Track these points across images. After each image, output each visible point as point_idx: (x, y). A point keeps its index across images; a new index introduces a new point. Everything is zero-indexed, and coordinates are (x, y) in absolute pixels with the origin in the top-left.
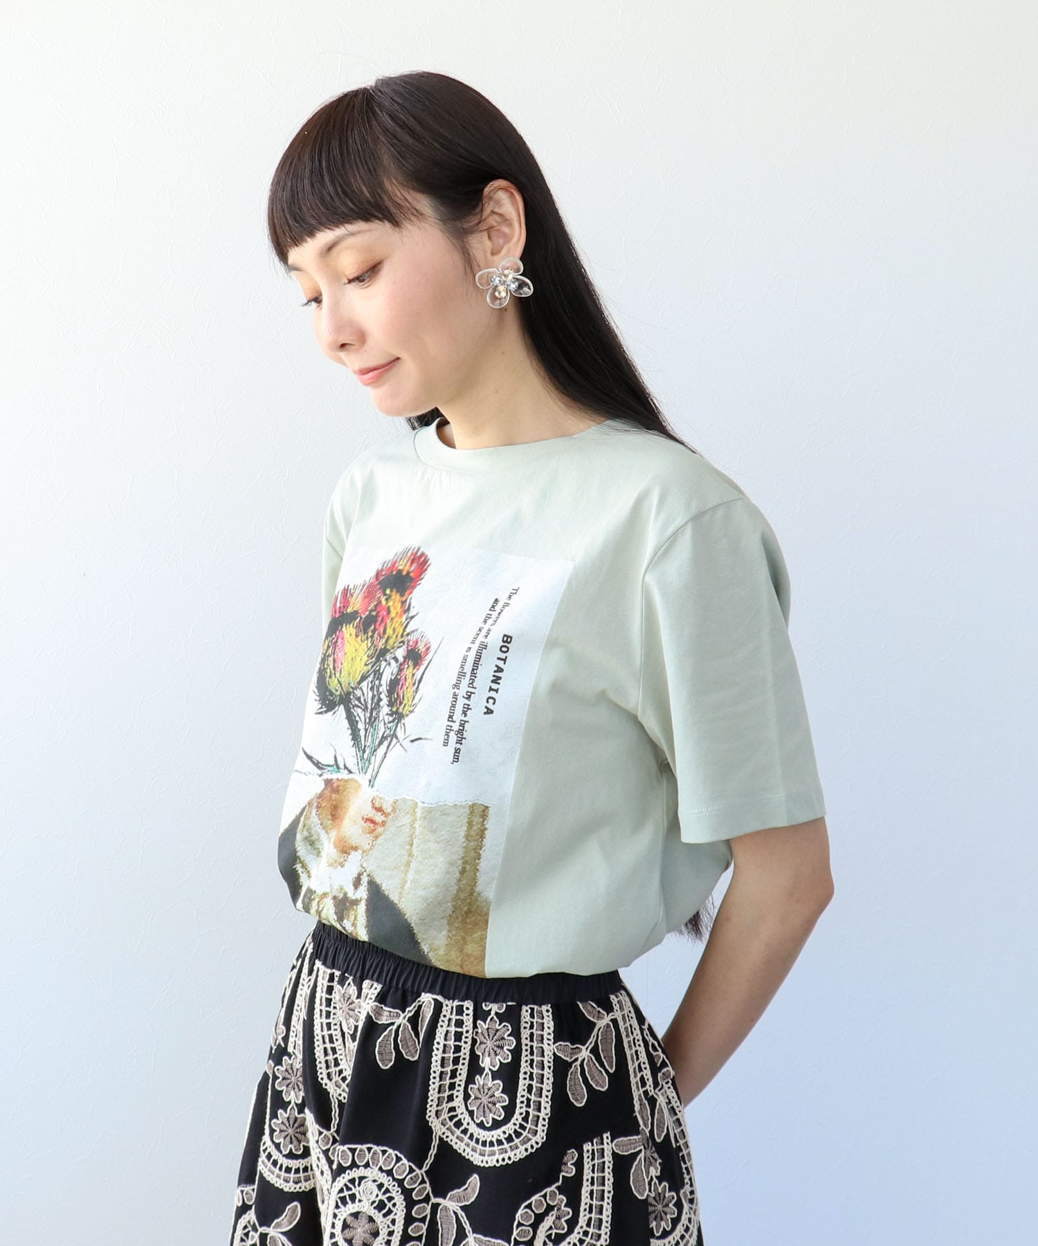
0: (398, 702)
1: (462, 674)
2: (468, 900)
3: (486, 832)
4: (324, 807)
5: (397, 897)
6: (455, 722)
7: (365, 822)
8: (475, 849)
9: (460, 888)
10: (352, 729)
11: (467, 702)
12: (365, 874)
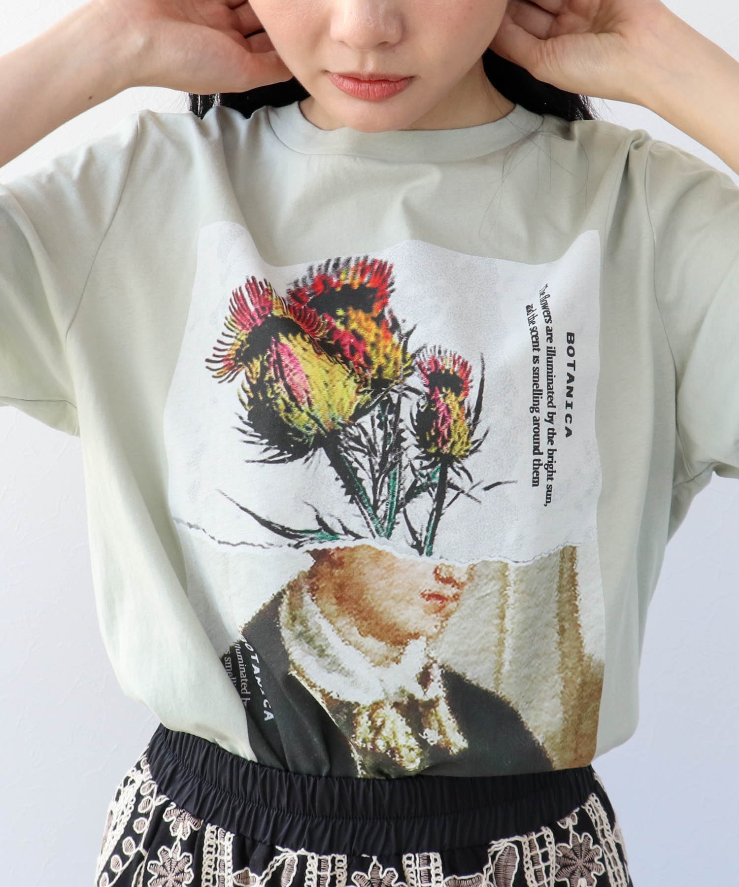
0: (440, 440)
1: (537, 393)
2: (580, 669)
3: (577, 578)
4: (323, 588)
5: (492, 685)
6: (542, 454)
7: (427, 600)
8: (569, 601)
9: (563, 652)
10: (344, 479)
11: (551, 426)
12: (434, 665)
